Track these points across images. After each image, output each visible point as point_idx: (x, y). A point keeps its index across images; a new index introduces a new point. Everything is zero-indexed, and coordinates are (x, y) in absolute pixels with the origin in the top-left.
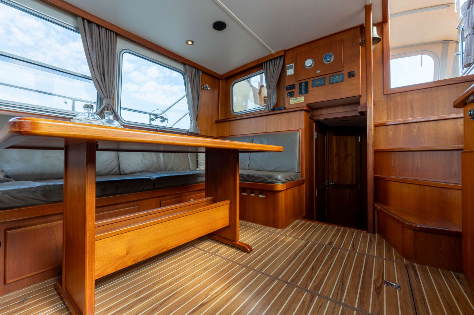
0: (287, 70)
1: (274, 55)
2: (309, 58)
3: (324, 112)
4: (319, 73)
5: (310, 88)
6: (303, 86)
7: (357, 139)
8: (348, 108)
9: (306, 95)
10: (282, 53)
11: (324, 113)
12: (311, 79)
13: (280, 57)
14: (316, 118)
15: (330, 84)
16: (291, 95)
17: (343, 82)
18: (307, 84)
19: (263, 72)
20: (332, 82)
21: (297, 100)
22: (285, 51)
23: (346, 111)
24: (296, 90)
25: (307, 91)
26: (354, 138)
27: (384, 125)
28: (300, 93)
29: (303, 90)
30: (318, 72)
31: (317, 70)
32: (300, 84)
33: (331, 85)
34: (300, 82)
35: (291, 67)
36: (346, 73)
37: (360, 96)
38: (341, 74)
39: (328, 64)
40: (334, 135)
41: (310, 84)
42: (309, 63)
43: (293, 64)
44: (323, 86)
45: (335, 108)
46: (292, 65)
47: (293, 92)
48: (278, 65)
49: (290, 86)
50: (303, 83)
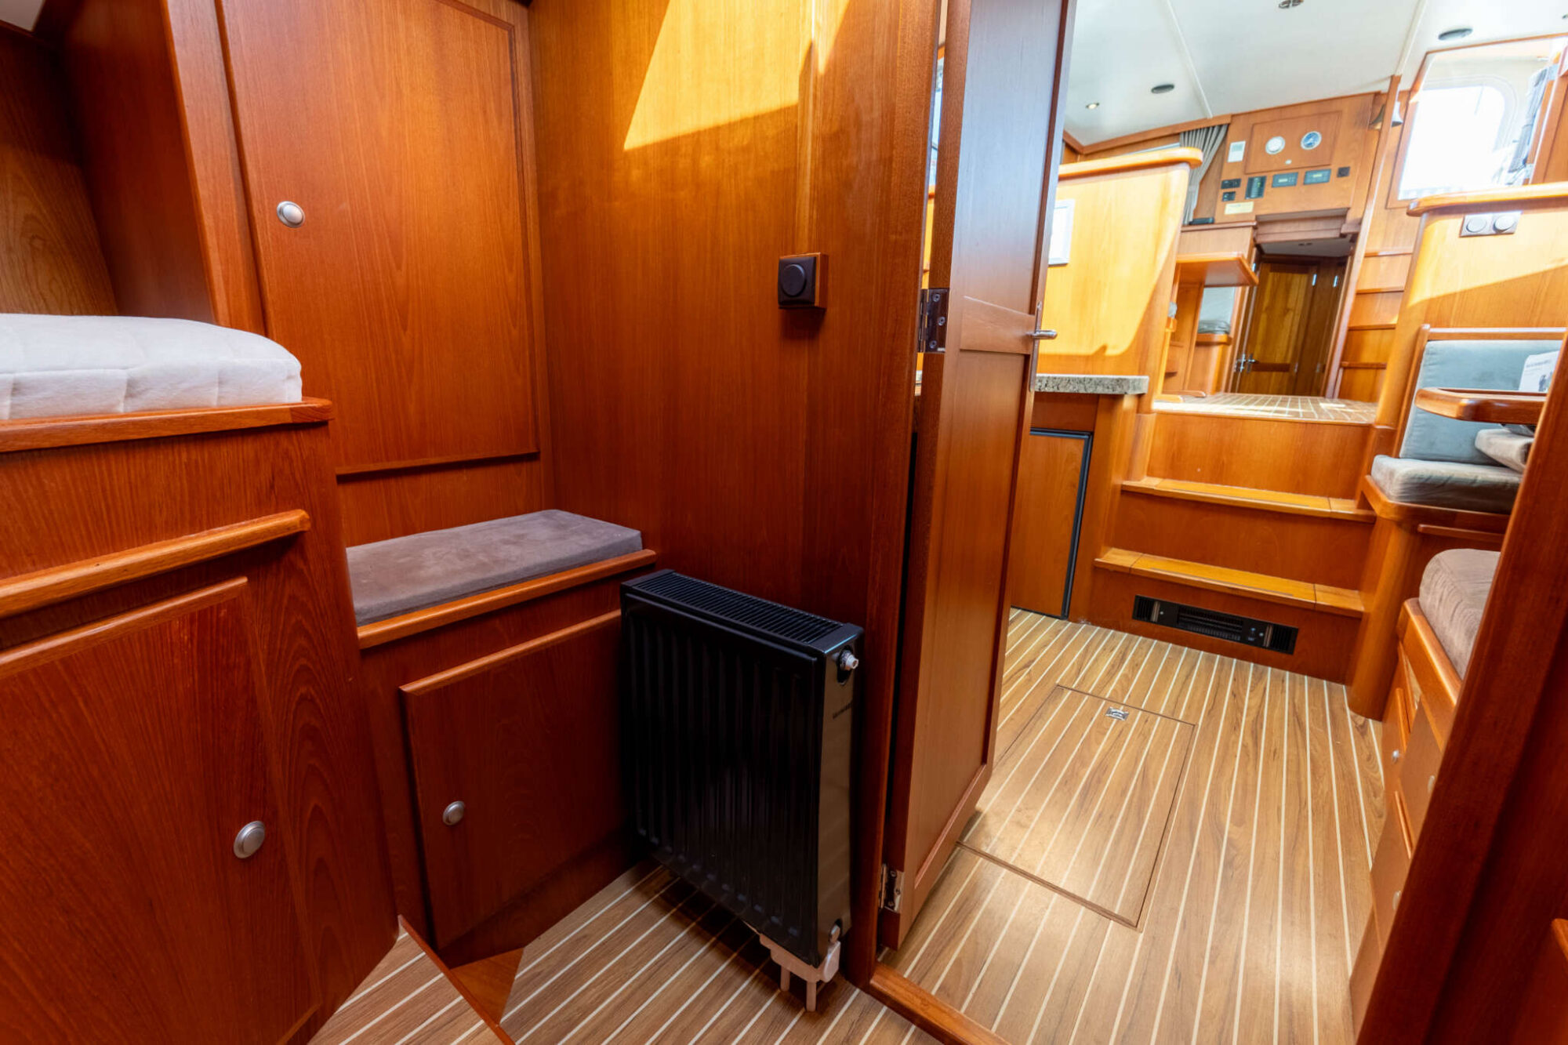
0: (1231, 152)
1: (1210, 120)
2: (1277, 135)
3: (1277, 228)
4: (1289, 165)
5: (1268, 189)
6: (1257, 184)
7: (1310, 280)
8: (1321, 225)
9: (1260, 200)
10: (1227, 121)
11: (1276, 231)
12: (1273, 173)
13: (1221, 126)
14: (1260, 240)
15: (1304, 184)
16: (1230, 197)
17: (1326, 184)
18: (1263, 180)
20: (1308, 181)
21: (1240, 208)
22: (1233, 116)
23: (1315, 228)
24: (1241, 191)
25: (1260, 193)
26: (1304, 278)
27: (1375, 255)
28: (1248, 194)
29: (1255, 190)
30: (1289, 162)
31: (1286, 160)
32: (1251, 181)
33: (1306, 187)
34: (1251, 176)
35: (1239, 148)
36: (1335, 168)
37: (1349, 209)
38: (1326, 170)
39: (1309, 150)
40: (1271, 271)
41: (1269, 182)
42: (1276, 145)
43: (1243, 143)
44: (1293, 187)
45: (1297, 224)
46: (1242, 145)
47: (1234, 193)
48: (1213, 139)
49: (1229, 181)
50: (1257, 179)
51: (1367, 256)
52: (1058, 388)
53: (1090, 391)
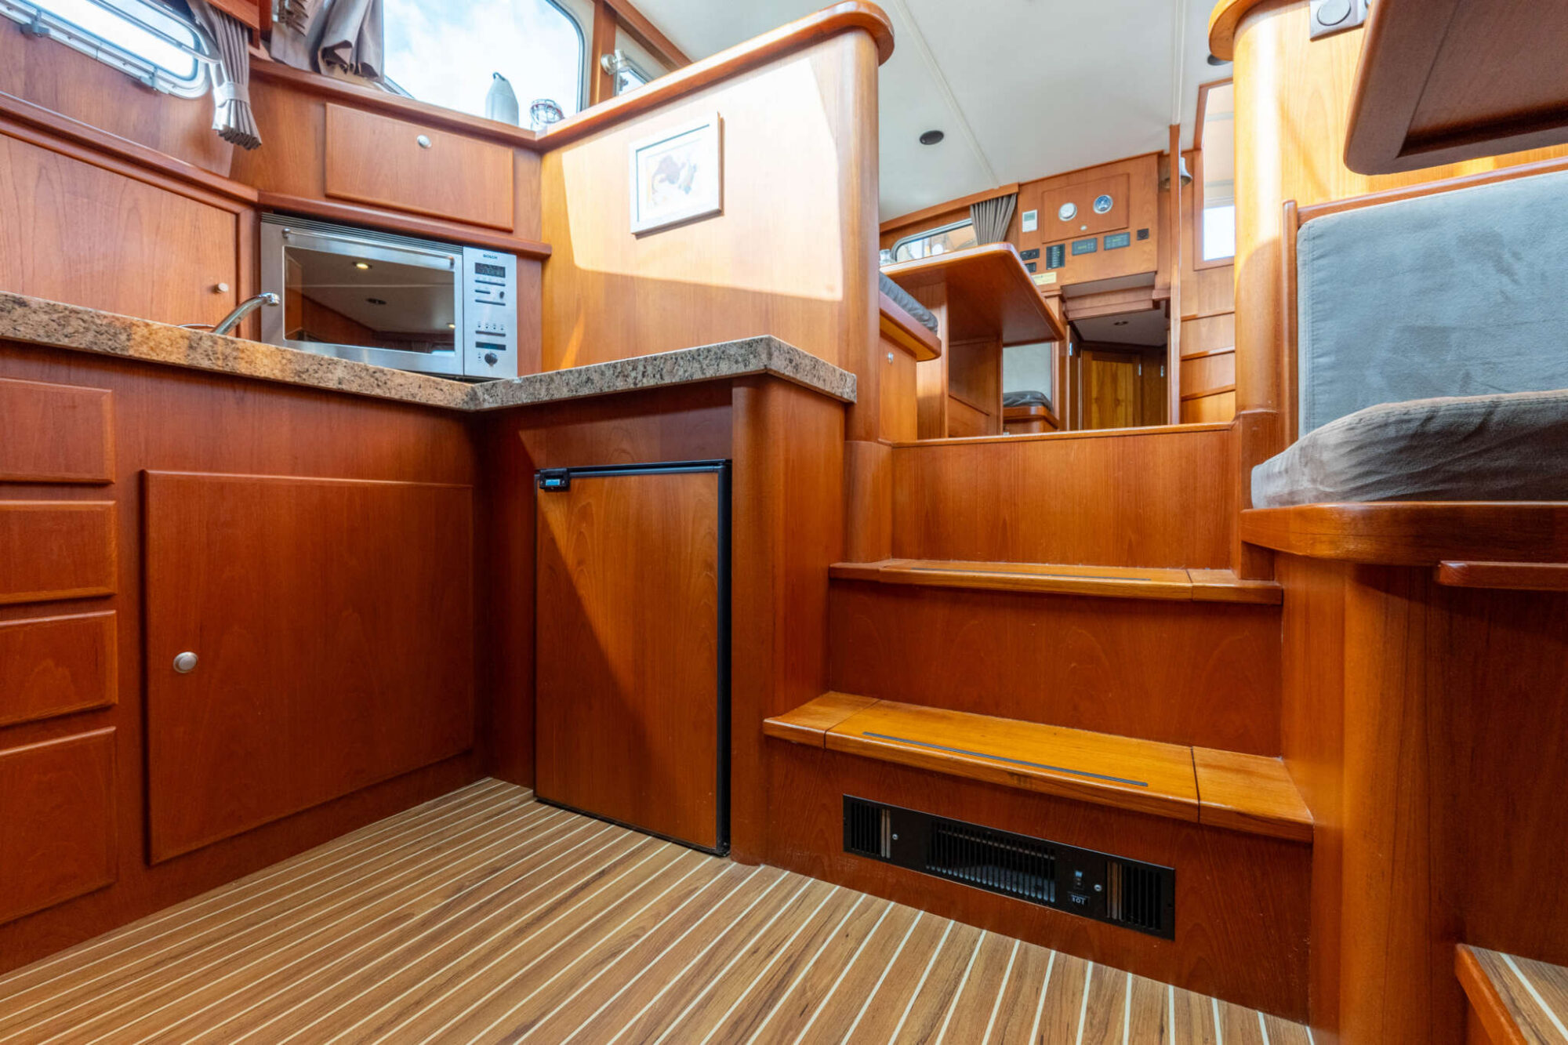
0: (1024, 222)
1: (996, 191)
2: (1068, 201)
3: (1088, 303)
4: (1084, 231)
5: (1068, 257)
6: (1056, 253)
7: (1135, 371)
8: (1130, 297)
9: (1062, 269)
10: (1015, 190)
11: (1087, 306)
12: (1071, 241)
13: (1010, 196)
14: (1071, 316)
15: (1105, 249)
17: (1127, 248)
18: (1062, 248)
19: (970, 222)
20: (1108, 246)
21: (1043, 279)
22: (1020, 186)
23: (1127, 301)
24: (1041, 261)
25: (1061, 262)
26: (1129, 367)
28: (1049, 265)
29: (1055, 263)
30: (1084, 228)
31: (1082, 225)
32: (1050, 250)
33: (1107, 252)
34: (1048, 245)
35: (1032, 217)
36: (1133, 230)
37: (1156, 272)
38: (1124, 234)
39: (1103, 214)
40: (1094, 359)
41: (1068, 250)
42: (1067, 211)
43: (1035, 211)
44: (1094, 254)
45: (1107, 297)
46: (1034, 214)
47: (1034, 264)
48: (1003, 211)
49: (1027, 252)
50: (1055, 248)
51: (1184, 320)
52: (662, 378)
53: (710, 373)
